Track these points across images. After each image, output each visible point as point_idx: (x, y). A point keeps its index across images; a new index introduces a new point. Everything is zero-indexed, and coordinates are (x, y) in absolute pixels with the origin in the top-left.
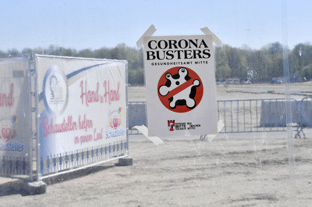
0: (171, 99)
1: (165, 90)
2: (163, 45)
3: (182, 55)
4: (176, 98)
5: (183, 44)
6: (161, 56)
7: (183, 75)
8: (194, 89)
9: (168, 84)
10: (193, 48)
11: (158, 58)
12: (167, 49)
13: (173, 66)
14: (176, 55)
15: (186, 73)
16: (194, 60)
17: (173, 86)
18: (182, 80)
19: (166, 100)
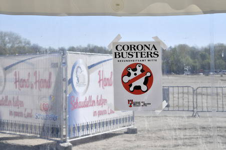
0: (131, 85)
1: (126, 79)
2: (126, 48)
3: (139, 55)
4: (134, 84)
5: (140, 48)
6: (125, 55)
7: (139, 69)
8: (147, 79)
9: (129, 75)
10: (147, 50)
11: (123, 57)
12: (129, 51)
13: (132, 63)
14: (135, 55)
15: (141, 67)
16: (147, 59)
17: (133, 76)
18: (139, 72)
19: (127, 86)
